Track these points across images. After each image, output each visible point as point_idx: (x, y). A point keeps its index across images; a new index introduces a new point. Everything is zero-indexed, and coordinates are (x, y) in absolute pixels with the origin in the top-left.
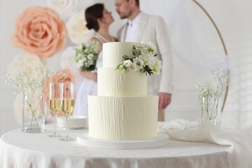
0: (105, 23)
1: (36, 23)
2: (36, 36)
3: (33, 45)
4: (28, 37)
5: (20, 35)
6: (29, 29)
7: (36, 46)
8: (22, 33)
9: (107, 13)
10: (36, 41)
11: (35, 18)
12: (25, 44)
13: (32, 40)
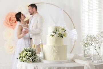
0: (22, 19)
1: (12, 18)
2: (13, 22)
3: (11, 25)
4: (10, 22)
5: (7, 22)
6: (10, 20)
7: (12, 26)
8: (8, 21)
9: (23, 15)
10: (12, 24)
11: (12, 16)
12: (9, 25)
13: (11, 23)
